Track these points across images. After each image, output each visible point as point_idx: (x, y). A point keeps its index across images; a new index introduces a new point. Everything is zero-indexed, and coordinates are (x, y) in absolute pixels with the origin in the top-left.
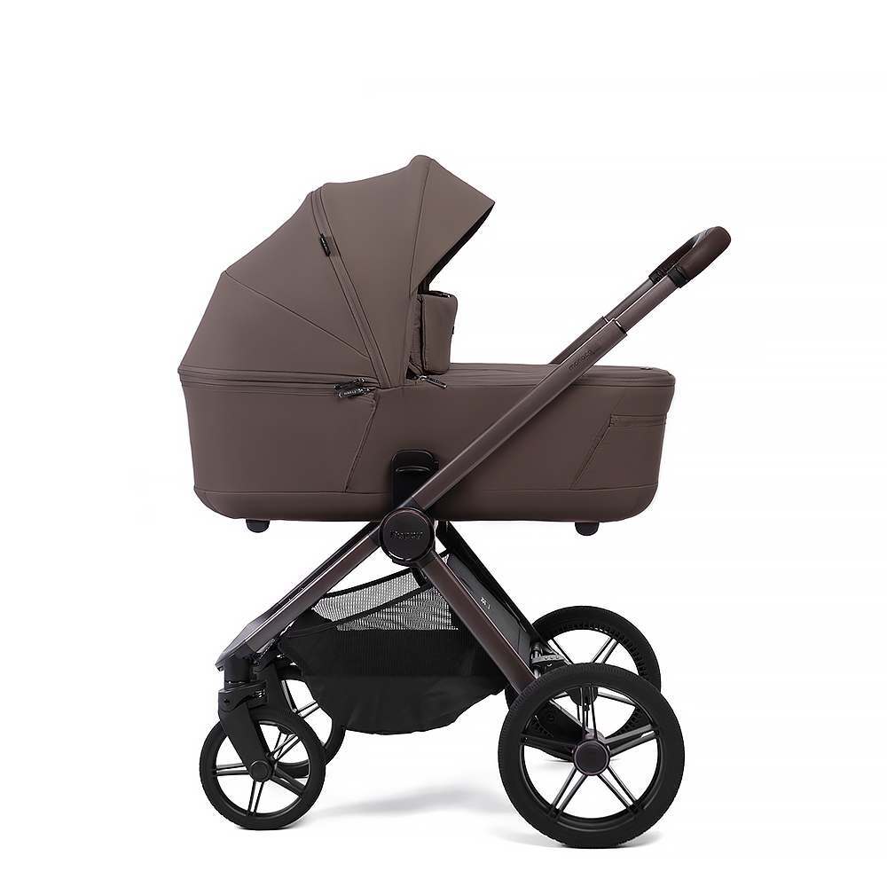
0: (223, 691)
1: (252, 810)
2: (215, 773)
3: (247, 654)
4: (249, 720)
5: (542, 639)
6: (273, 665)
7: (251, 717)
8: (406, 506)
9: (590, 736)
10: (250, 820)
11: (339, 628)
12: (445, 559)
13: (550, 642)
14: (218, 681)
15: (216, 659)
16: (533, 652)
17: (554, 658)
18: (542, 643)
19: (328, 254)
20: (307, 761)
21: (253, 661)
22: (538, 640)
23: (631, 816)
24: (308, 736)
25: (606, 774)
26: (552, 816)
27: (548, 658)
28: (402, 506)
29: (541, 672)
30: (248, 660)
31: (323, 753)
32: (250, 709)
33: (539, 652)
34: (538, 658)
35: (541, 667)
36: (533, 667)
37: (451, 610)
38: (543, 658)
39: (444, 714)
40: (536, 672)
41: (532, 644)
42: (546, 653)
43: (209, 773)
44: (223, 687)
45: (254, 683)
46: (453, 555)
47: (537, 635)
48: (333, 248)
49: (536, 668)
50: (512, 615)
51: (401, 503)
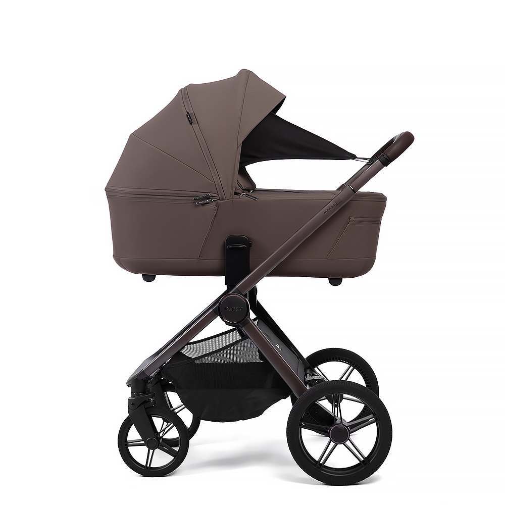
0: (131, 398)
1: (148, 466)
2: (126, 445)
3: (144, 377)
4: (146, 415)
5: (311, 367)
6: (159, 383)
7: (147, 413)
8: (235, 291)
9: (338, 421)
10: (147, 471)
11: (196, 362)
12: (256, 323)
13: (316, 369)
15: (126, 379)
16: (306, 375)
17: (318, 378)
18: (311, 369)
19: (191, 123)
20: (178, 438)
21: (147, 381)
22: (309, 368)
23: (362, 467)
24: (179, 423)
25: (348, 443)
26: (318, 467)
27: (315, 378)
28: (231, 292)
29: (311, 385)
30: (145, 380)
31: (187, 433)
32: (146, 409)
33: (310, 374)
34: (309, 378)
35: (311, 383)
36: (306, 383)
37: (259, 351)
38: (312, 378)
39: (256, 410)
40: (308, 386)
41: (305, 370)
42: (313, 375)
43: (123, 445)
44: (131, 396)
45: (149, 393)
46: (261, 321)
47: (308, 365)
48: (194, 120)
49: (308, 383)
50: (294, 353)
51: (230, 291)
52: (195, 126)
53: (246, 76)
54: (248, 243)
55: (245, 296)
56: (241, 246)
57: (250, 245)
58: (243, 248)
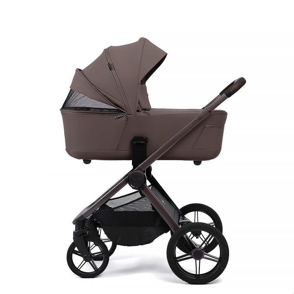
0: (75, 231)
3: (83, 219)
4: (84, 241)
5: (183, 214)
6: (93, 223)
7: (84, 240)
8: (137, 169)
11: (115, 210)
12: (150, 188)
14: (73, 228)
15: (73, 220)
16: (180, 219)
18: (183, 215)
19: (111, 70)
21: (85, 221)
22: (182, 215)
27: (185, 221)
28: (135, 170)
29: (182, 225)
30: (83, 221)
32: (84, 238)
33: (182, 219)
34: (181, 221)
35: (182, 224)
37: (151, 205)
38: (183, 221)
39: (149, 239)
40: (180, 226)
41: (179, 216)
42: (184, 219)
44: (75, 230)
45: (85, 229)
46: (154, 187)
47: (181, 213)
48: (112, 68)
49: (180, 224)
50: (173, 206)
51: (135, 168)
52: (113, 71)
53: (144, 42)
54: (146, 140)
55: (144, 172)
56: (142, 142)
57: (147, 142)
58: (143, 143)
